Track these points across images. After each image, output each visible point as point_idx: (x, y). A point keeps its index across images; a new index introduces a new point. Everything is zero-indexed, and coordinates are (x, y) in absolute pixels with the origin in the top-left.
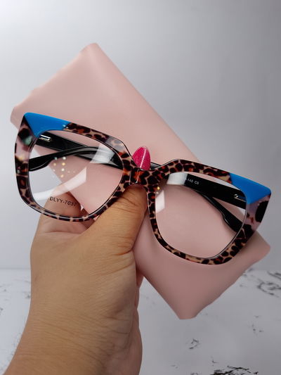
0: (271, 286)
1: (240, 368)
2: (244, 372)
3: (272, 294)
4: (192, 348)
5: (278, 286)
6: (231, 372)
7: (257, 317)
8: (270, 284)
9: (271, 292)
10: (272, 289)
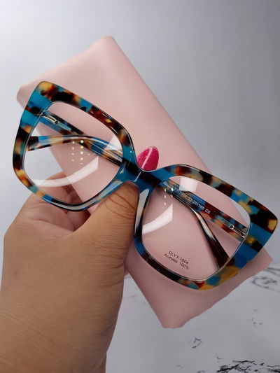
0: (265, 280)
1: (246, 361)
2: (250, 364)
3: (267, 288)
4: (195, 347)
5: (272, 279)
6: (237, 366)
7: (255, 311)
8: (264, 278)
9: (266, 286)
10: (266, 283)
